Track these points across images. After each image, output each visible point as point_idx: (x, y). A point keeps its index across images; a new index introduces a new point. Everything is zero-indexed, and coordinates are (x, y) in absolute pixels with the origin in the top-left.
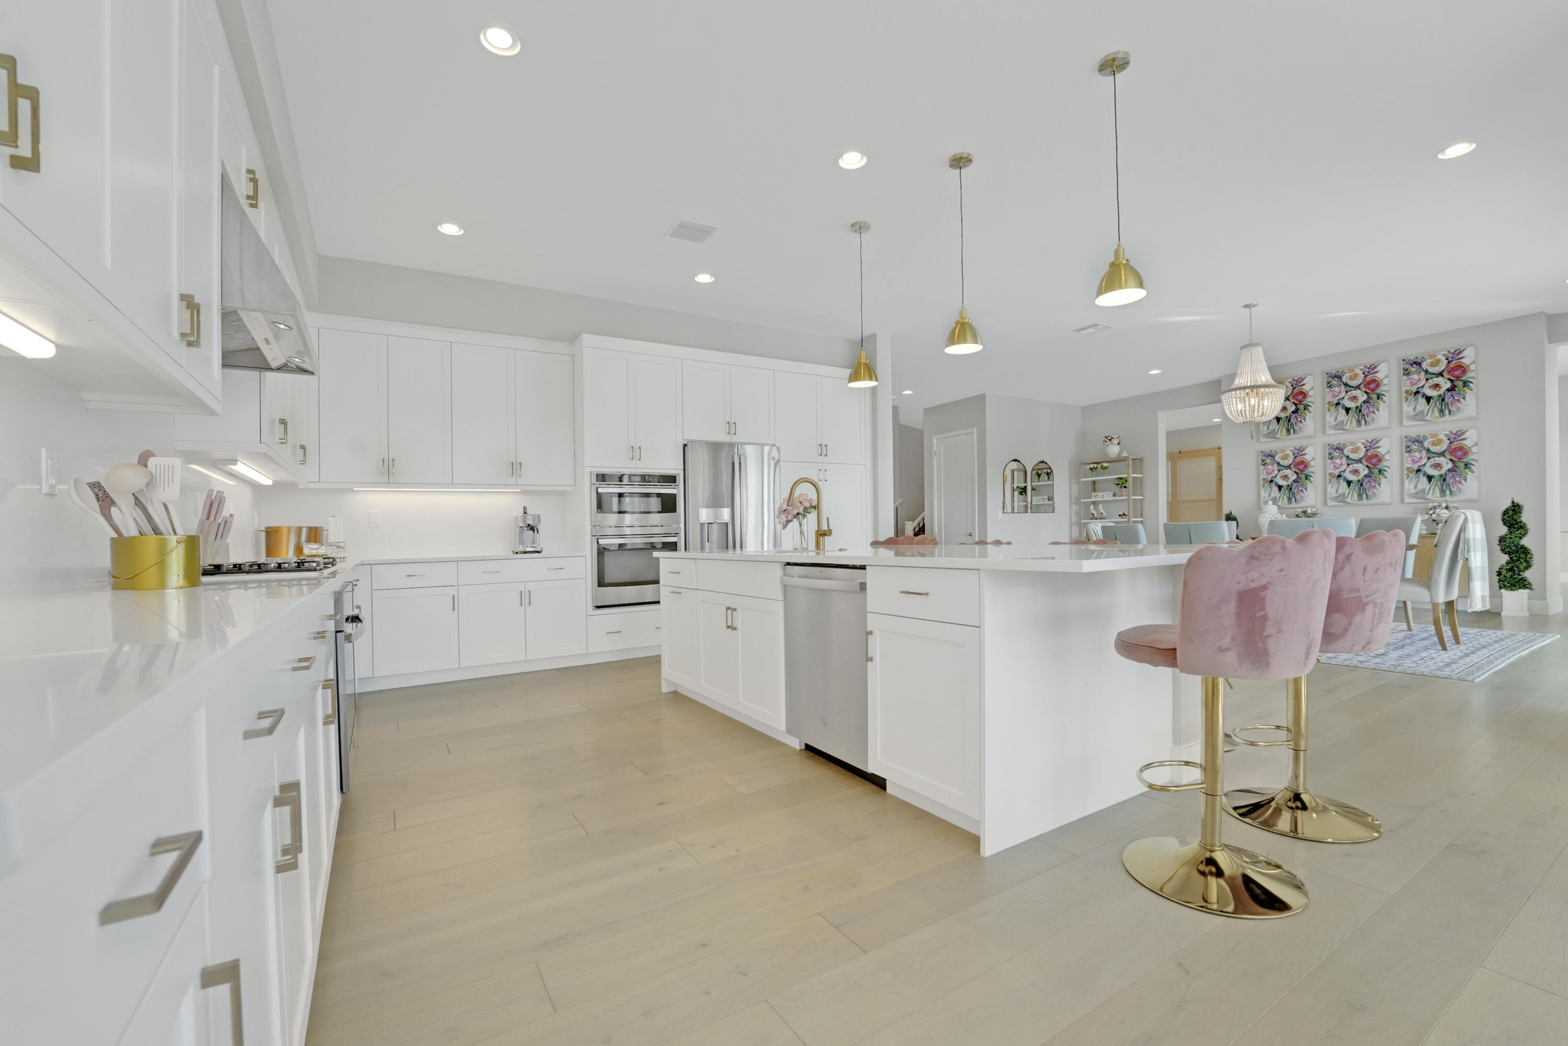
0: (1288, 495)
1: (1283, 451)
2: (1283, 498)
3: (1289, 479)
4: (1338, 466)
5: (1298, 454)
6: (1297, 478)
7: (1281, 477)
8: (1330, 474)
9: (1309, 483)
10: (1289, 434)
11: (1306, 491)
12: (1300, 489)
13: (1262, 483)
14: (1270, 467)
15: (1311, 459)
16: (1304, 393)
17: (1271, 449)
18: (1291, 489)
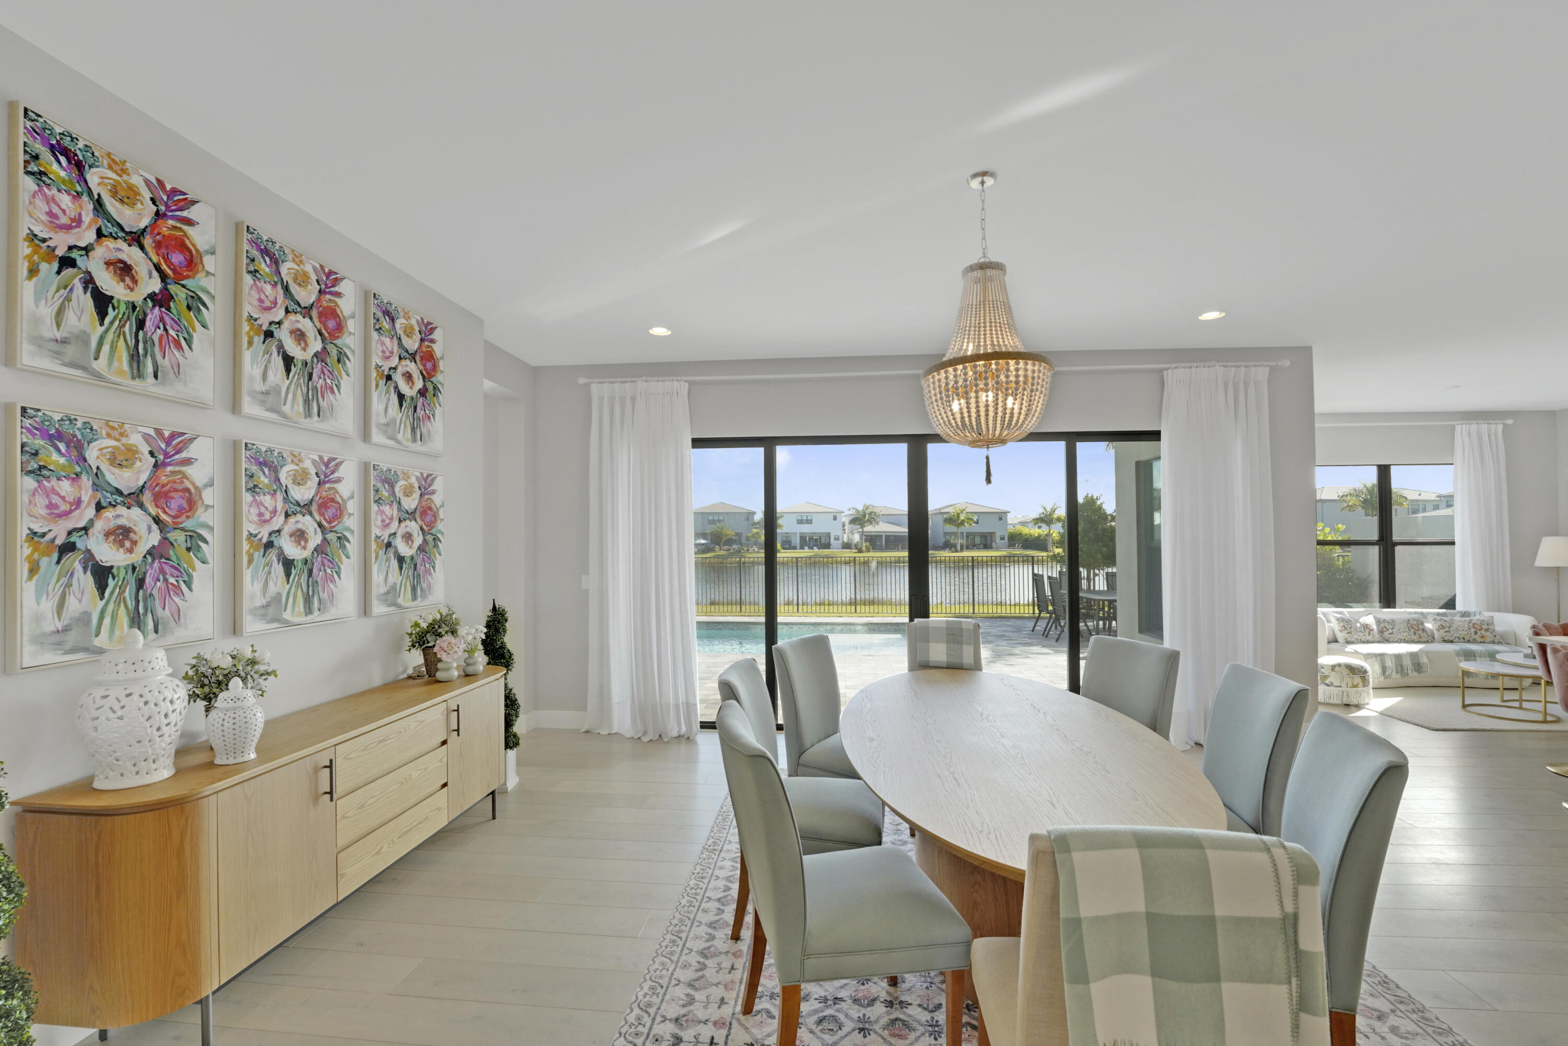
0: (131, 604)
1: (117, 430)
2: (114, 617)
3: (135, 543)
4: (267, 516)
5: (167, 455)
6: (160, 542)
7: (107, 535)
8: (251, 535)
9: (197, 563)
10: (138, 374)
11: (190, 589)
12: (172, 580)
13: (27, 551)
14: (65, 487)
15: (205, 481)
16: (190, 251)
17: (71, 412)
18: (141, 583)
